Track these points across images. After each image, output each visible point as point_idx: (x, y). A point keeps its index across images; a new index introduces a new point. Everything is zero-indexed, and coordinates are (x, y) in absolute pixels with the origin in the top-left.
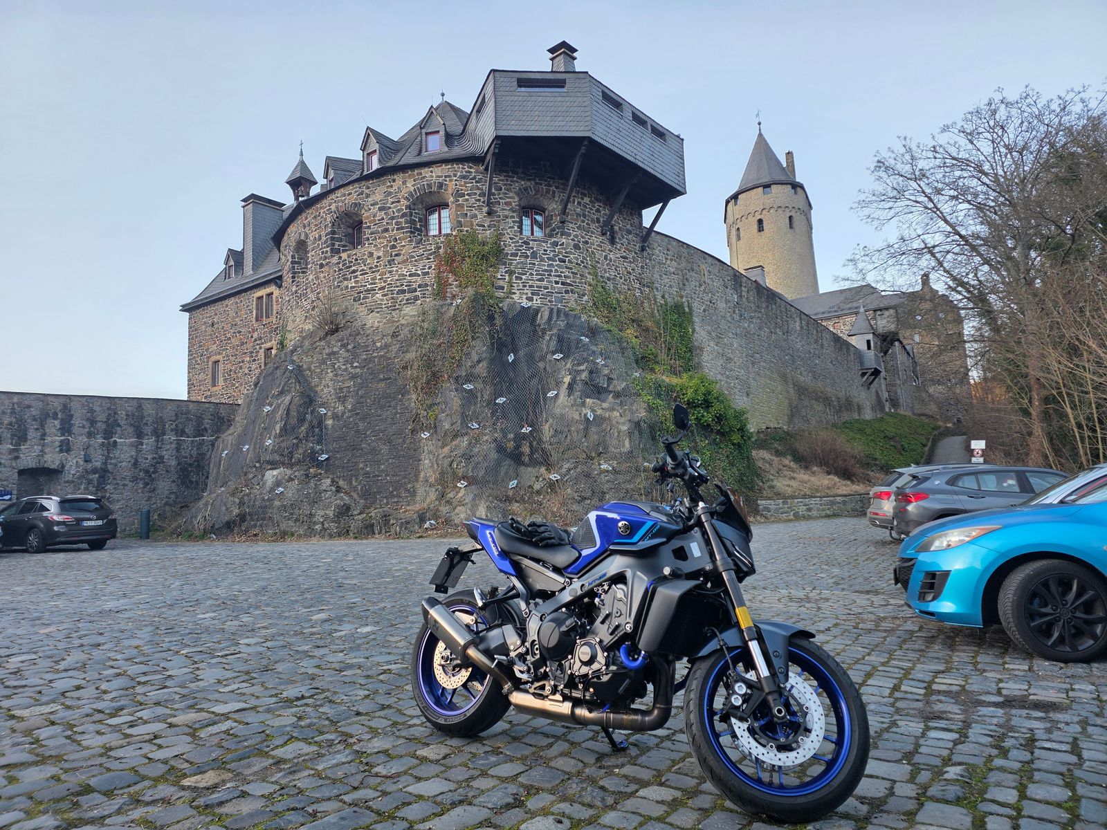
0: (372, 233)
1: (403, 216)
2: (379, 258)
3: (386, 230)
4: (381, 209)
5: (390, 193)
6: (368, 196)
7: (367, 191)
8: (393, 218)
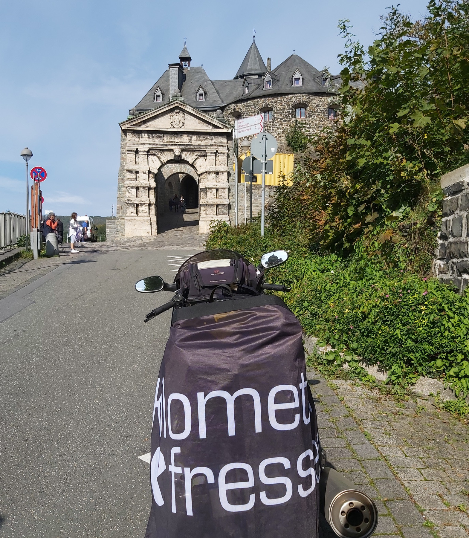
0: (313, 114)
1: (325, 111)
2: (316, 124)
3: (319, 115)
4: (317, 106)
5: (321, 101)
6: (312, 100)
7: (311, 98)
8: (322, 111)
